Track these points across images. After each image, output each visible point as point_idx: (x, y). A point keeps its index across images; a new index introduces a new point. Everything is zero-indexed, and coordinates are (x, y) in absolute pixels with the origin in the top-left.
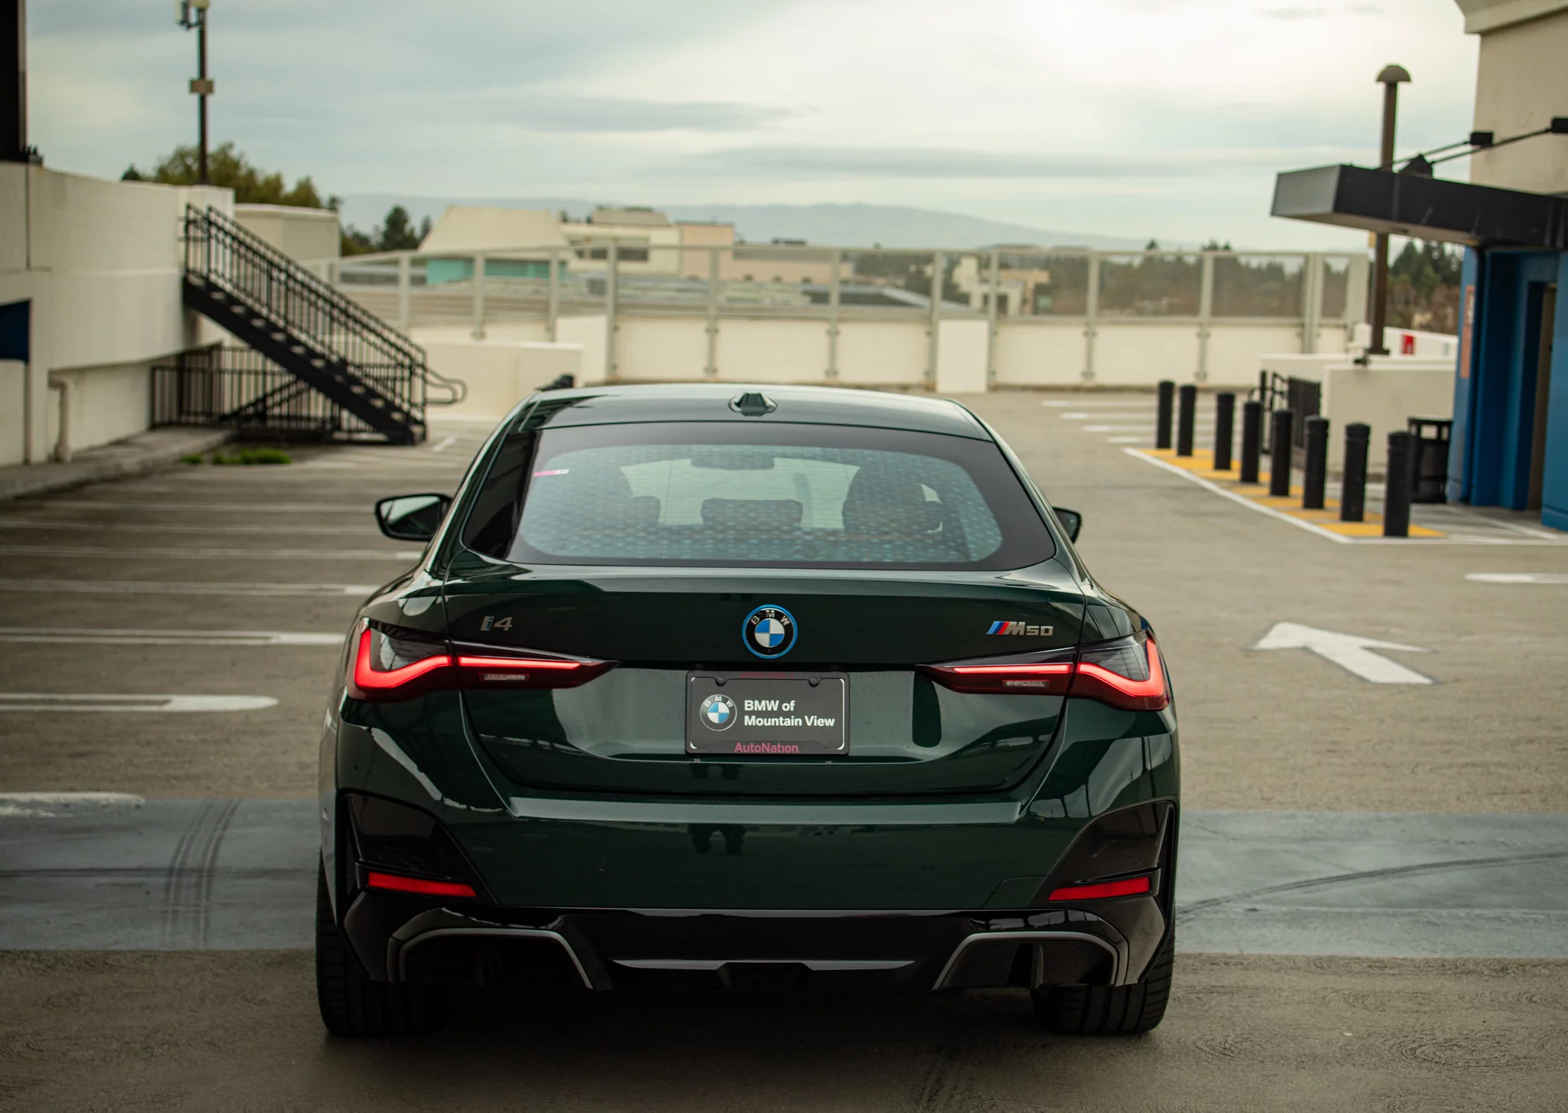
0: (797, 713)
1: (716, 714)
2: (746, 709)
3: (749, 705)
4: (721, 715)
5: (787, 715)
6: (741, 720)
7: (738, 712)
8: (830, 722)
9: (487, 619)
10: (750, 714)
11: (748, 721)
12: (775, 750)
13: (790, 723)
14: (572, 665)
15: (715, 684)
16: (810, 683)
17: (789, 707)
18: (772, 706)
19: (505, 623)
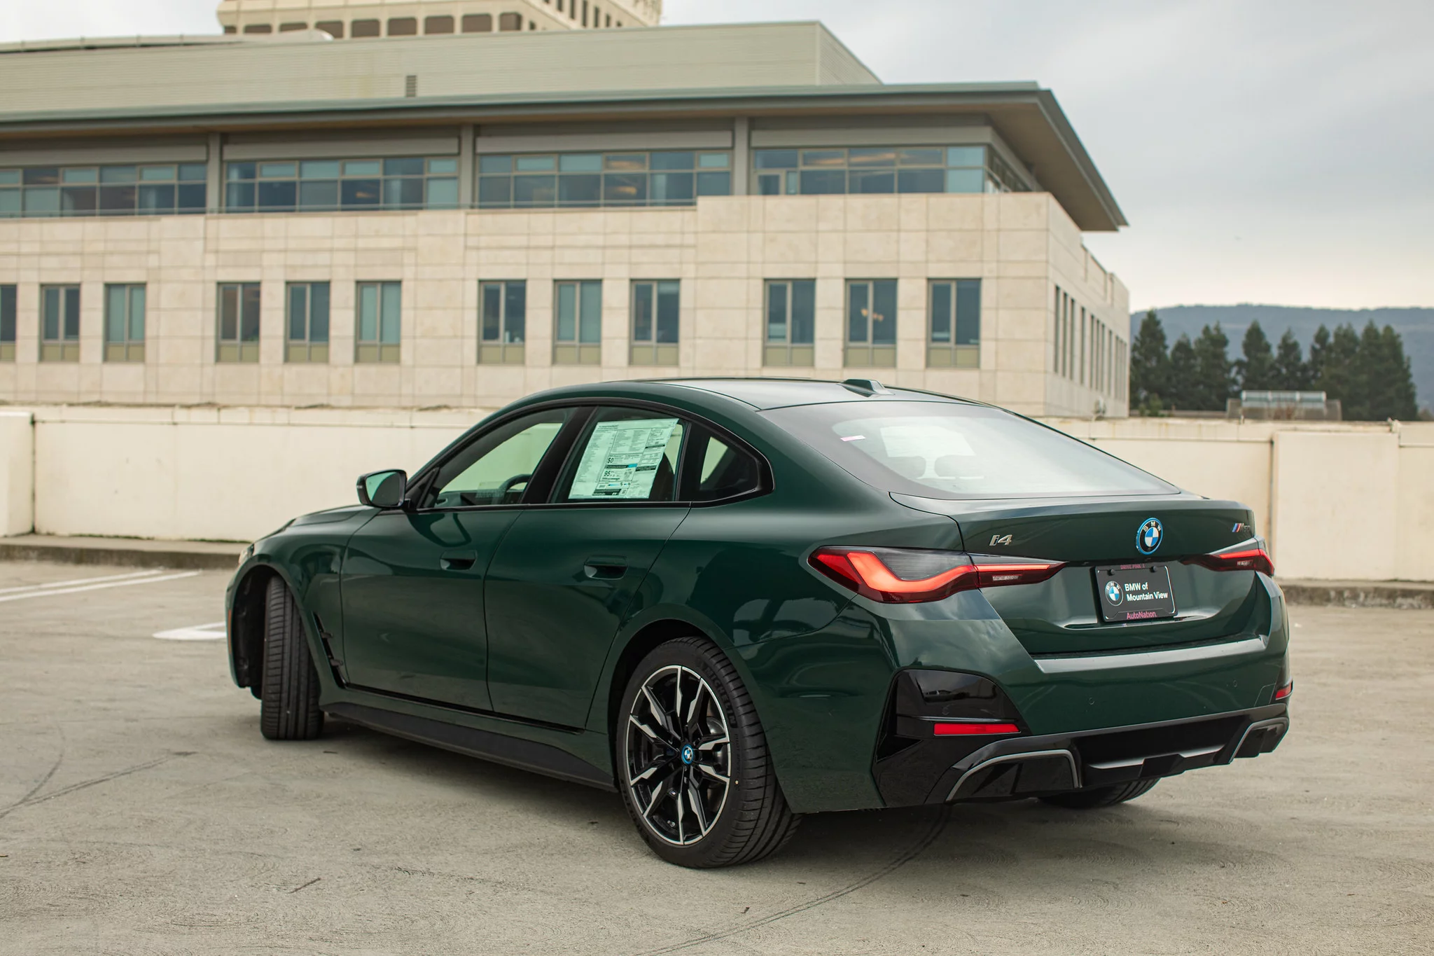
0: (1150, 591)
1: (1113, 595)
2: (1127, 590)
3: (1128, 587)
4: (1115, 595)
5: (1145, 592)
6: (1125, 597)
7: (1123, 593)
8: (1166, 595)
9: (995, 537)
10: (1130, 592)
11: (1130, 598)
12: (1145, 616)
13: (1148, 597)
14: (1045, 567)
15: (1110, 573)
16: (1152, 570)
17: (1145, 586)
18: (1137, 586)
19: (1006, 540)
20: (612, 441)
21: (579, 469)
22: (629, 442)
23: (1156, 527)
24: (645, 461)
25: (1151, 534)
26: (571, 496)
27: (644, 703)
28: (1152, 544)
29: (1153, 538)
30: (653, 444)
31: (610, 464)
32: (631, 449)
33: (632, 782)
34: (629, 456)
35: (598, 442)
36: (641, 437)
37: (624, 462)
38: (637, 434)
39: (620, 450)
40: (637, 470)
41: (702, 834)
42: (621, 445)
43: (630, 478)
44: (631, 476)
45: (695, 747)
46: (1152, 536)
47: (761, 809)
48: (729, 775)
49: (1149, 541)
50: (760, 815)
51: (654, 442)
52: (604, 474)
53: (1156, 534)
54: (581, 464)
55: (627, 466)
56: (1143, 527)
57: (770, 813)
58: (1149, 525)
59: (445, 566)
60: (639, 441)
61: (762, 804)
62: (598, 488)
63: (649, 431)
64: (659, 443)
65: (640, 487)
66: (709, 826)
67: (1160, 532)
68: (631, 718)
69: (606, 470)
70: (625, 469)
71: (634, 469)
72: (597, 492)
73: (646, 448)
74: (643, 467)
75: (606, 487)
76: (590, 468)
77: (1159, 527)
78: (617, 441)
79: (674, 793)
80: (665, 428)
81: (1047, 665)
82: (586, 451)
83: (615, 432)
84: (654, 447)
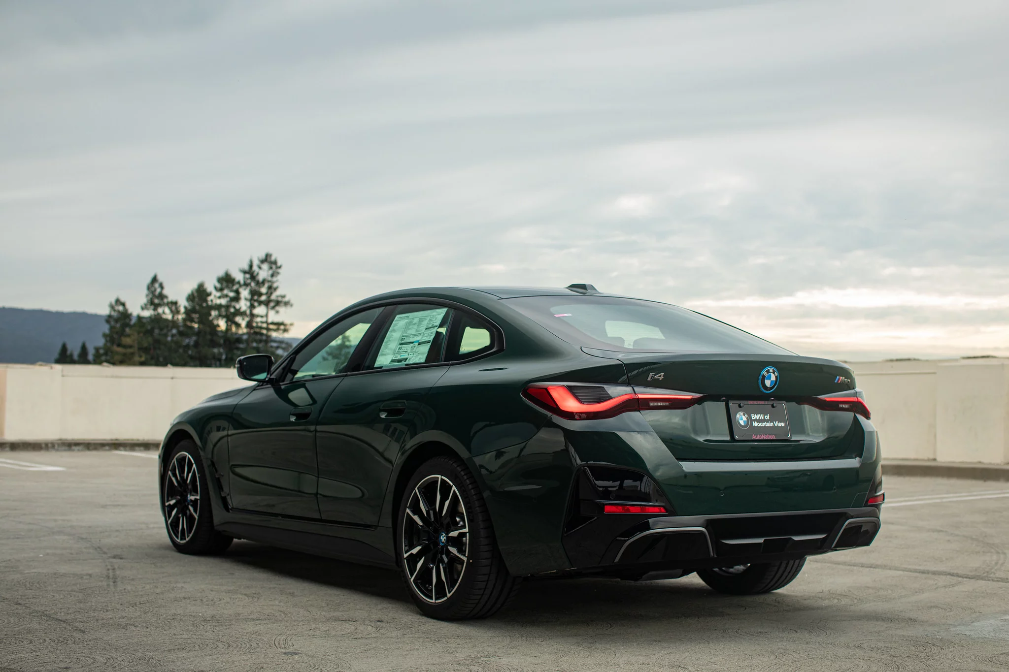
0: (771, 420)
2: (753, 419)
3: (754, 417)
5: (767, 421)
6: (752, 424)
7: (750, 420)
8: (783, 424)
9: (651, 374)
10: (755, 420)
11: (755, 424)
12: (766, 437)
13: (770, 424)
14: (690, 397)
15: (740, 406)
16: (773, 406)
17: (767, 417)
18: (761, 417)
19: (660, 376)
20: (404, 327)
21: (382, 347)
22: (416, 327)
23: (774, 373)
24: (425, 338)
25: (769, 378)
26: (376, 365)
27: (416, 501)
28: (770, 386)
29: (771, 381)
30: (430, 326)
31: (402, 342)
32: (417, 331)
33: (405, 556)
34: (415, 335)
35: (396, 328)
36: (423, 323)
37: (411, 340)
38: (421, 320)
39: (409, 332)
40: (419, 345)
41: (447, 596)
42: (410, 329)
43: (414, 350)
44: (415, 348)
45: (447, 534)
46: (770, 379)
47: (488, 581)
48: (467, 555)
49: (768, 383)
50: (486, 585)
51: (431, 324)
52: (398, 349)
53: (773, 378)
54: (384, 344)
55: (413, 342)
56: (764, 373)
57: (494, 585)
58: (768, 372)
59: (293, 419)
60: (422, 326)
61: (489, 578)
62: (393, 359)
63: (428, 318)
64: (434, 325)
65: (419, 355)
66: (452, 590)
67: (776, 377)
68: (408, 510)
69: (399, 346)
70: (412, 345)
71: (417, 343)
72: (393, 361)
73: (426, 329)
74: (423, 342)
75: (399, 357)
76: (389, 346)
77: (776, 373)
78: (407, 326)
79: (432, 566)
80: (439, 315)
81: (689, 467)
82: (387, 335)
83: (407, 321)
84: (431, 328)
